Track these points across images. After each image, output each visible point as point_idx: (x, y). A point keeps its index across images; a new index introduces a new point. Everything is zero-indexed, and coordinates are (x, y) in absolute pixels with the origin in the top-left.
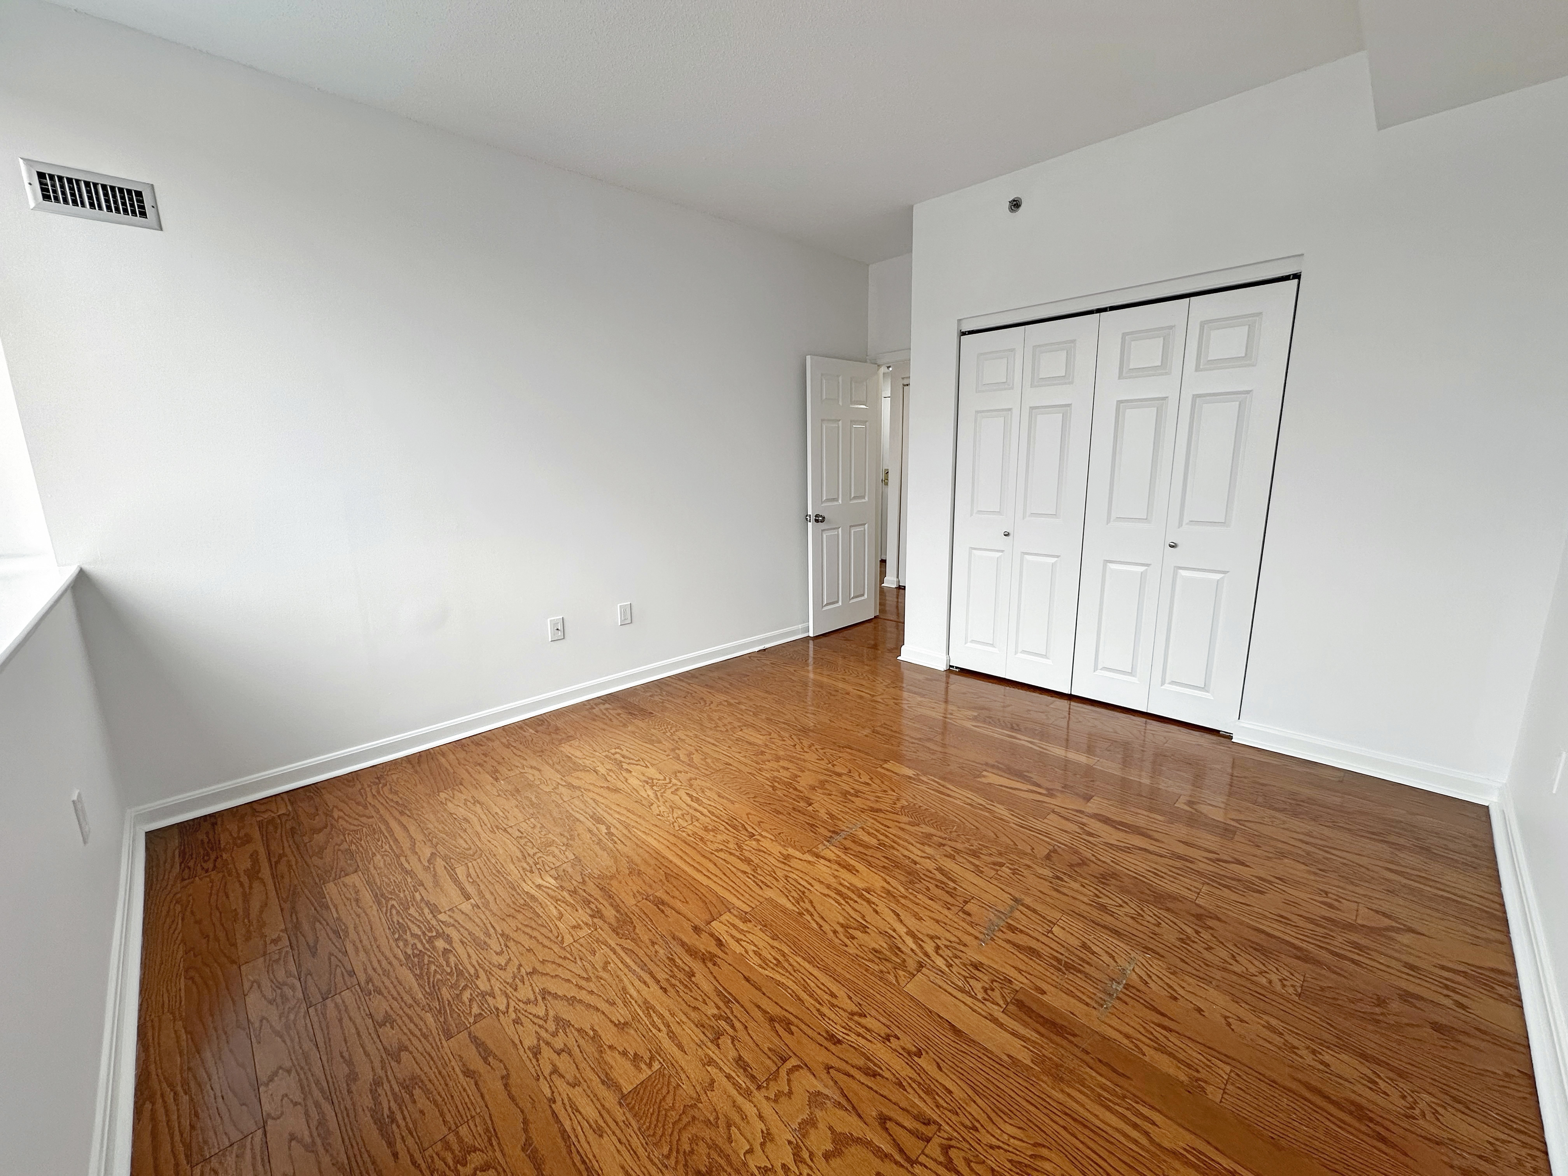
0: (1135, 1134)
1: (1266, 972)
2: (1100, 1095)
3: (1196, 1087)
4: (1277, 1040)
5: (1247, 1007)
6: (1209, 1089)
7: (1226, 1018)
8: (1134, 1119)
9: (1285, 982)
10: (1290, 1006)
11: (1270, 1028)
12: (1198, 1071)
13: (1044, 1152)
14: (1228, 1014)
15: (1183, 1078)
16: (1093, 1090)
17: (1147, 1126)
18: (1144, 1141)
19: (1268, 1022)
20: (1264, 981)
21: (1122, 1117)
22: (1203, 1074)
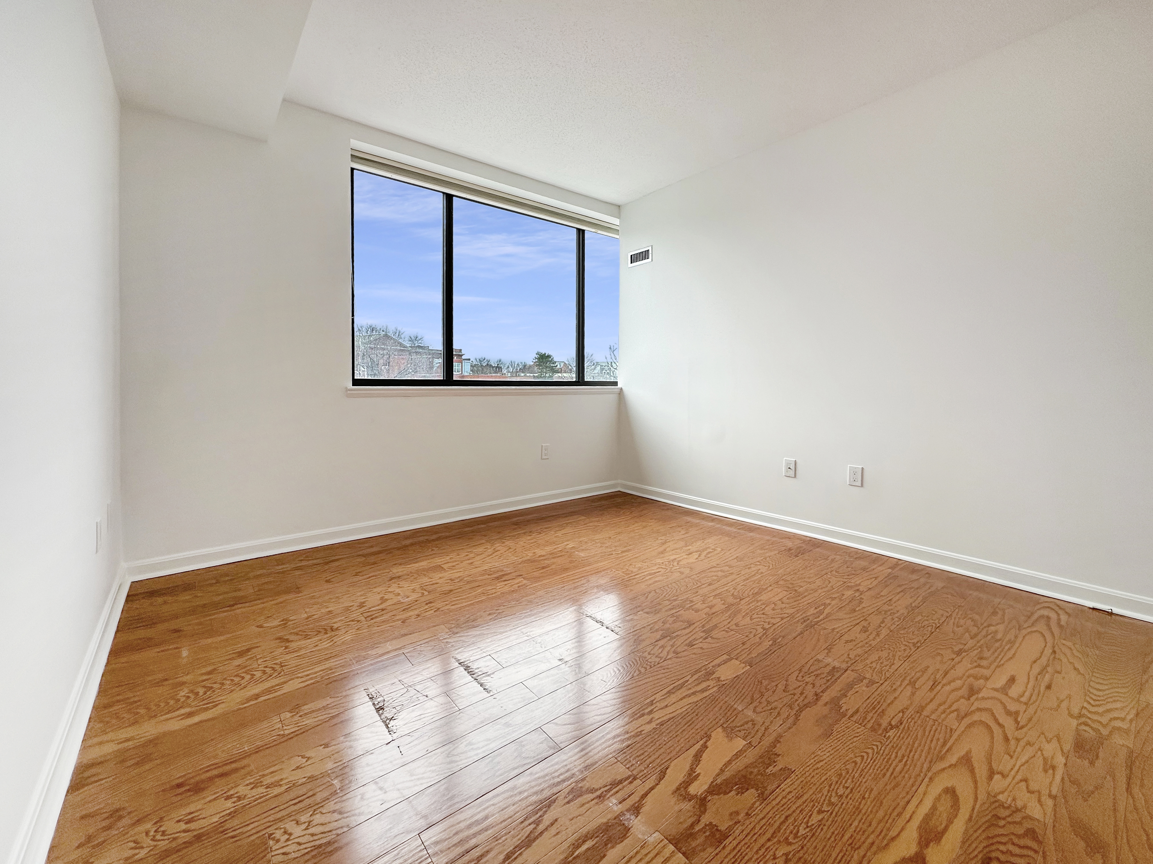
0: (306, 673)
1: (306, 829)
2: (331, 670)
3: (295, 709)
4: (268, 780)
5: (300, 782)
6: (289, 715)
7: (309, 758)
8: (311, 676)
9: (286, 837)
10: (271, 818)
11: (277, 784)
12: (300, 716)
13: (331, 644)
14: (309, 762)
15: (306, 707)
16: (336, 668)
17: (303, 679)
18: (299, 675)
19: (281, 785)
20: (304, 818)
21: (316, 673)
22: (296, 718)
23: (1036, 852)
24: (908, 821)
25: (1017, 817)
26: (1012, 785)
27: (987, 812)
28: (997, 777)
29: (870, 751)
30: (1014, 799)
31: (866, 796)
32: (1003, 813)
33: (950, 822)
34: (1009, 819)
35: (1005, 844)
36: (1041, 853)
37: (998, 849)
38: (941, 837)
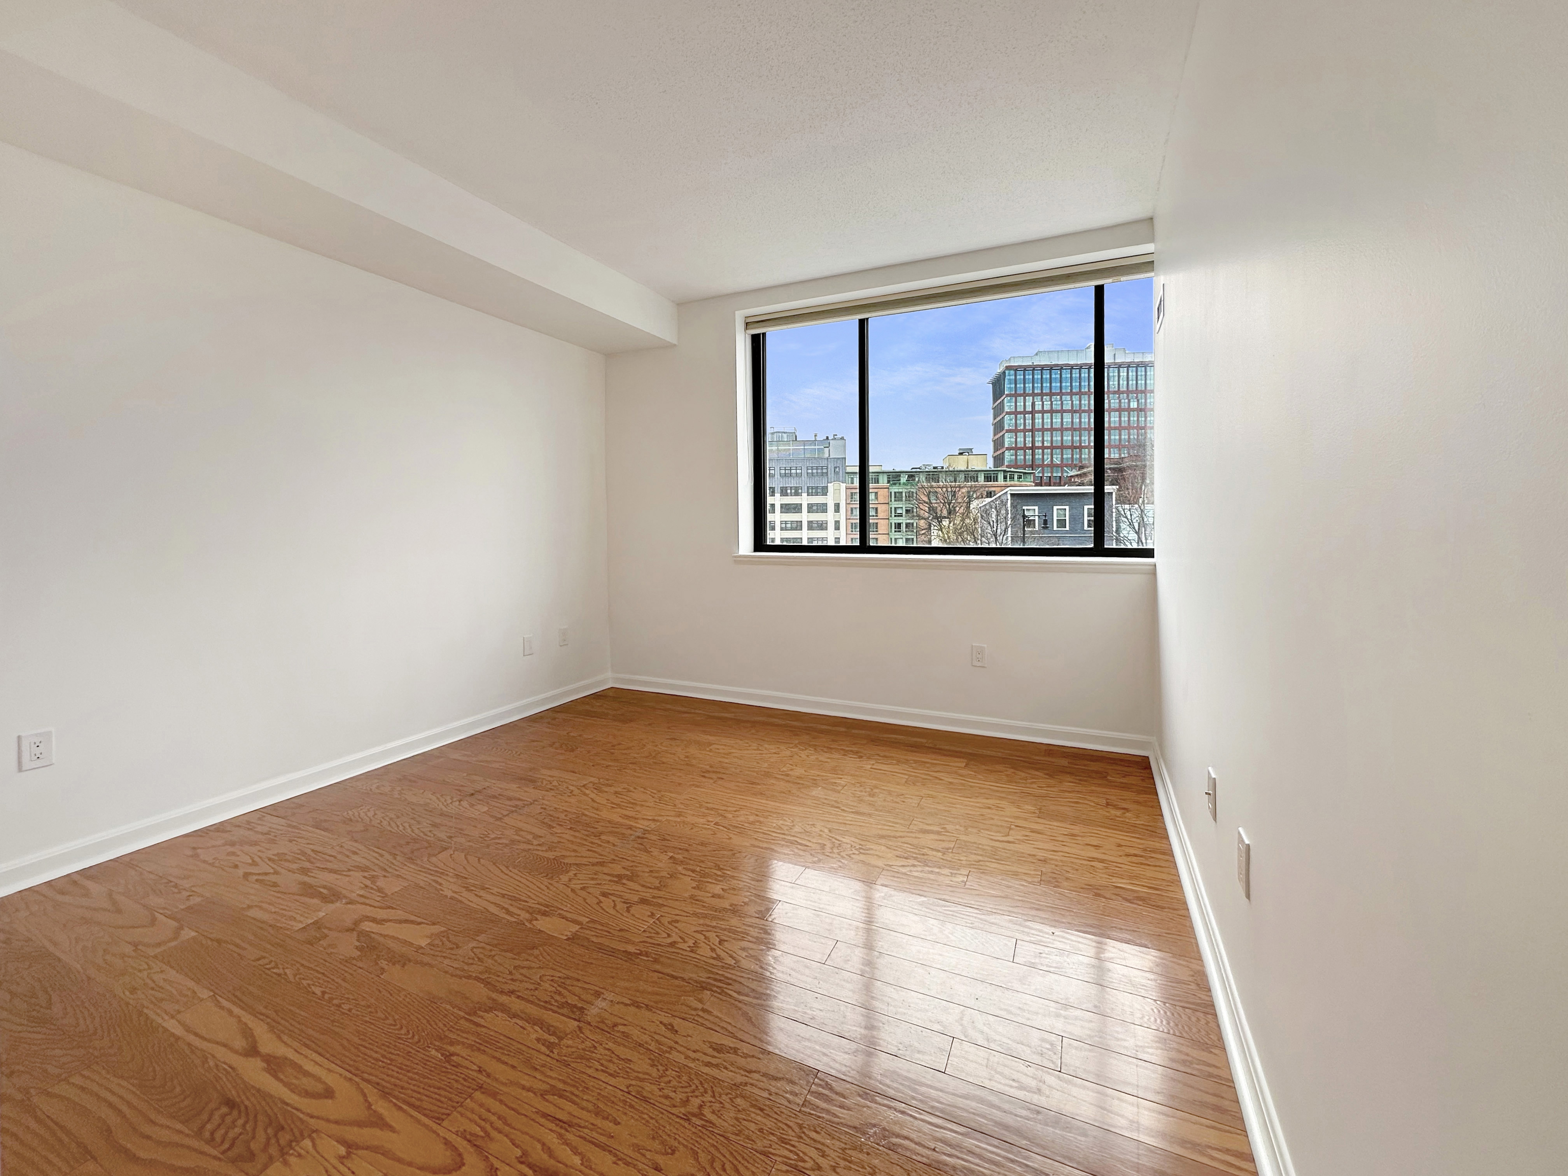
23: (223, 1153)
24: (296, 1050)
25: (273, 1150)
26: (326, 1164)
27: (289, 1122)
28: (342, 1150)
29: (404, 1031)
30: (300, 1156)
31: (335, 1024)
32: (284, 1138)
33: (286, 1085)
34: (273, 1141)
35: (244, 1125)
36: (221, 1156)
37: (240, 1117)
38: (270, 1074)
